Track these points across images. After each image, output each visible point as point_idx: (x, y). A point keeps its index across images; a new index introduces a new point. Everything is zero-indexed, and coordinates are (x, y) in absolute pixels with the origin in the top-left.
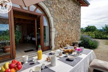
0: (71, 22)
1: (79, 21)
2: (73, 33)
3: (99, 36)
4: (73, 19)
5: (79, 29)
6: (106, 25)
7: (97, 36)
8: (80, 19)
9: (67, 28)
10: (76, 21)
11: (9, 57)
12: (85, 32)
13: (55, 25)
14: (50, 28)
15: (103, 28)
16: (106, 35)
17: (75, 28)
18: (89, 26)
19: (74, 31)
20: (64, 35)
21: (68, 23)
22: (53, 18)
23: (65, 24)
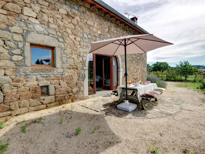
0: (136, 60)
1: (145, 59)
2: (138, 73)
3: (171, 78)
4: (138, 58)
5: (145, 68)
6: (181, 62)
7: (169, 77)
8: (146, 56)
9: (132, 68)
10: (141, 59)
11: (93, 91)
12: (153, 72)
13: (123, 65)
14: (118, 68)
15: (177, 66)
16: (181, 76)
17: (141, 67)
18: (158, 63)
19: (139, 71)
20: (130, 75)
21: (134, 62)
22: (121, 58)
23: (131, 64)
